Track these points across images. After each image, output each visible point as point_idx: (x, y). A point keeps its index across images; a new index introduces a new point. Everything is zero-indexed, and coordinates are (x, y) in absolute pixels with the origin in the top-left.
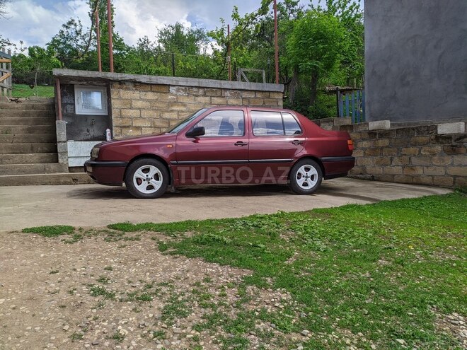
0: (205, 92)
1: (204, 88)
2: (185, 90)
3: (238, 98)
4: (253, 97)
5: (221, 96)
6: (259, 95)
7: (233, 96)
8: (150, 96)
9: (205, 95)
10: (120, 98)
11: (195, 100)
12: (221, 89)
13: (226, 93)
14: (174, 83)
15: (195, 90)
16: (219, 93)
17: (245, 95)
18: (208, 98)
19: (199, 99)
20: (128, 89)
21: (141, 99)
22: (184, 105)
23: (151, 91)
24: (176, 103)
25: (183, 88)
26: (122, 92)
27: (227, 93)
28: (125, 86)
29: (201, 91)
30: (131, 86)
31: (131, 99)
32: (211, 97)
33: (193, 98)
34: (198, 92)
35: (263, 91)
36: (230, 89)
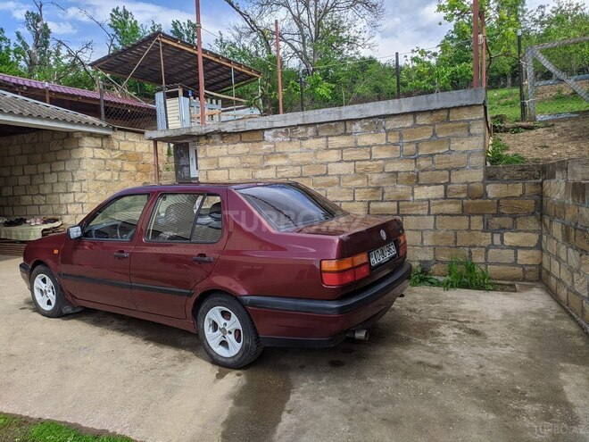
0: (317, 132)
1: (315, 124)
2: (286, 133)
3: (377, 131)
4: (408, 125)
5: (345, 134)
6: (421, 120)
7: (367, 130)
8: (240, 148)
9: (317, 136)
10: (206, 157)
11: (301, 146)
12: (345, 121)
13: (354, 127)
14: (268, 126)
15: (301, 130)
16: (341, 128)
17: (390, 124)
18: (322, 141)
19: (307, 143)
20: (214, 143)
21: (229, 155)
22: (285, 156)
23: (241, 141)
24: (273, 154)
25: (283, 130)
26: (208, 147)
27: (357, 127)
28: (211, 141)
29: (311, 130)
30: (217, 139)
31: (218, 157)
32: (327, 137)
33: (298, 142)
34: (306, 132)
35: (431, 111)
36: (360, 119)
